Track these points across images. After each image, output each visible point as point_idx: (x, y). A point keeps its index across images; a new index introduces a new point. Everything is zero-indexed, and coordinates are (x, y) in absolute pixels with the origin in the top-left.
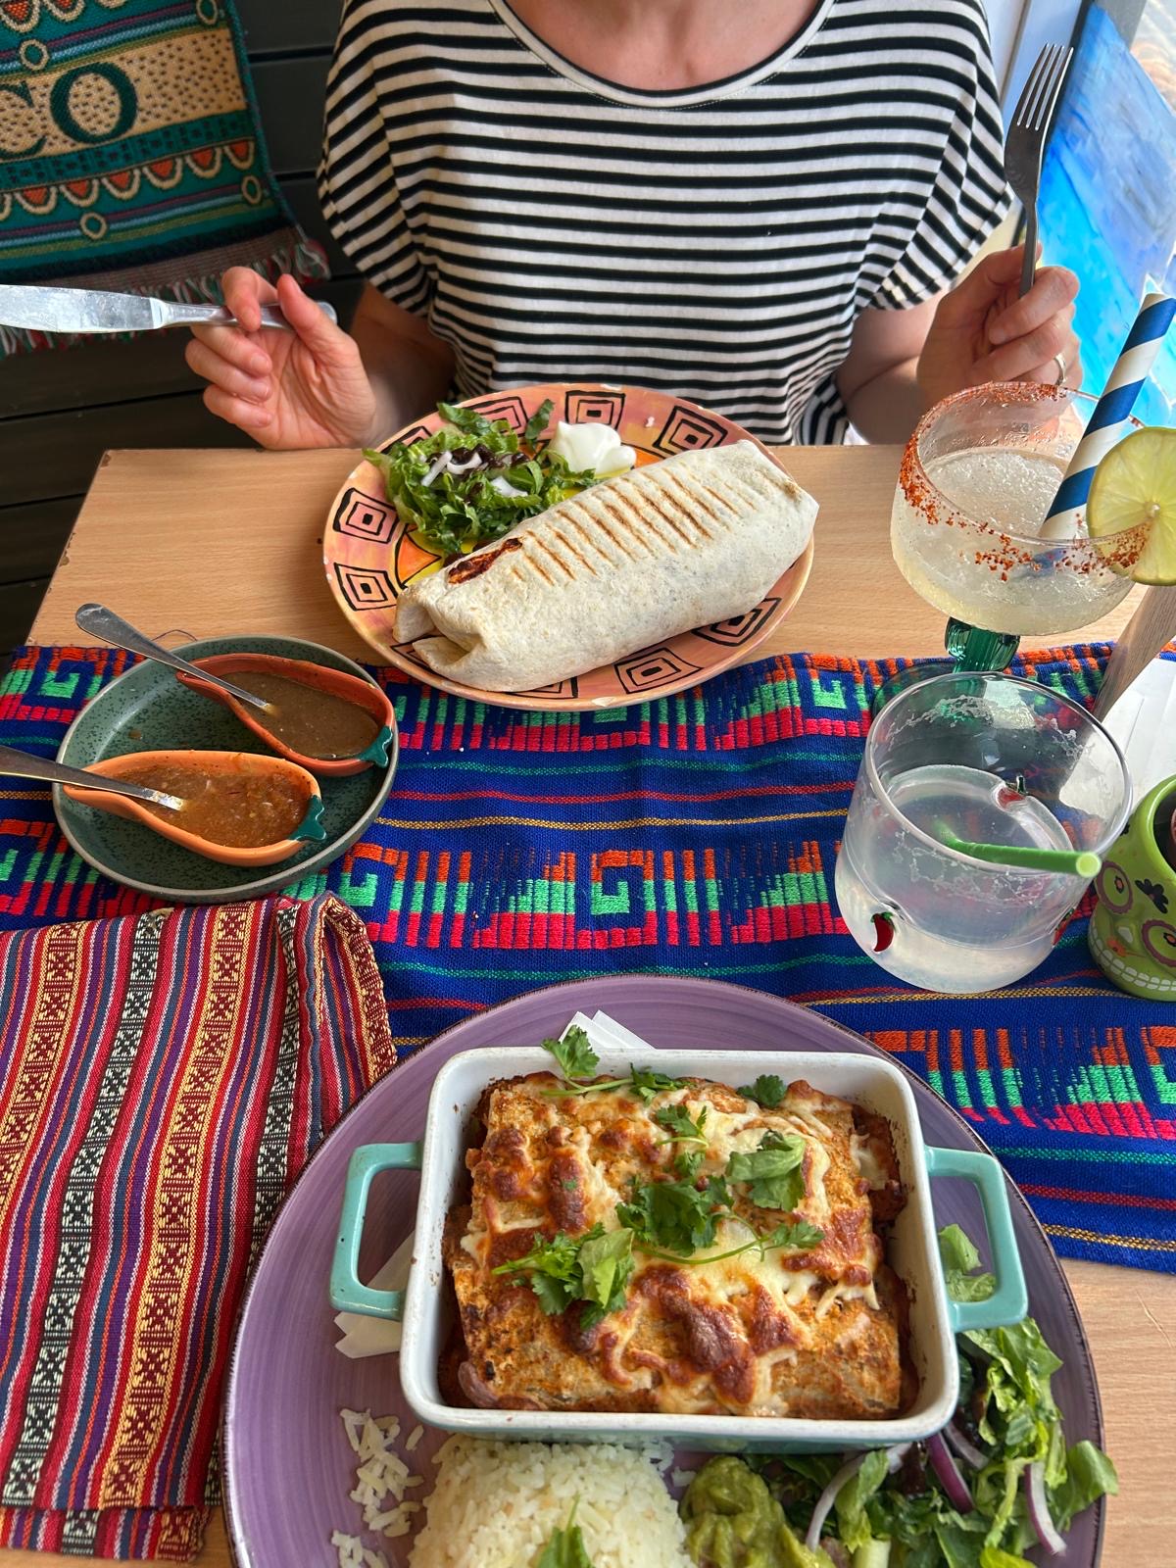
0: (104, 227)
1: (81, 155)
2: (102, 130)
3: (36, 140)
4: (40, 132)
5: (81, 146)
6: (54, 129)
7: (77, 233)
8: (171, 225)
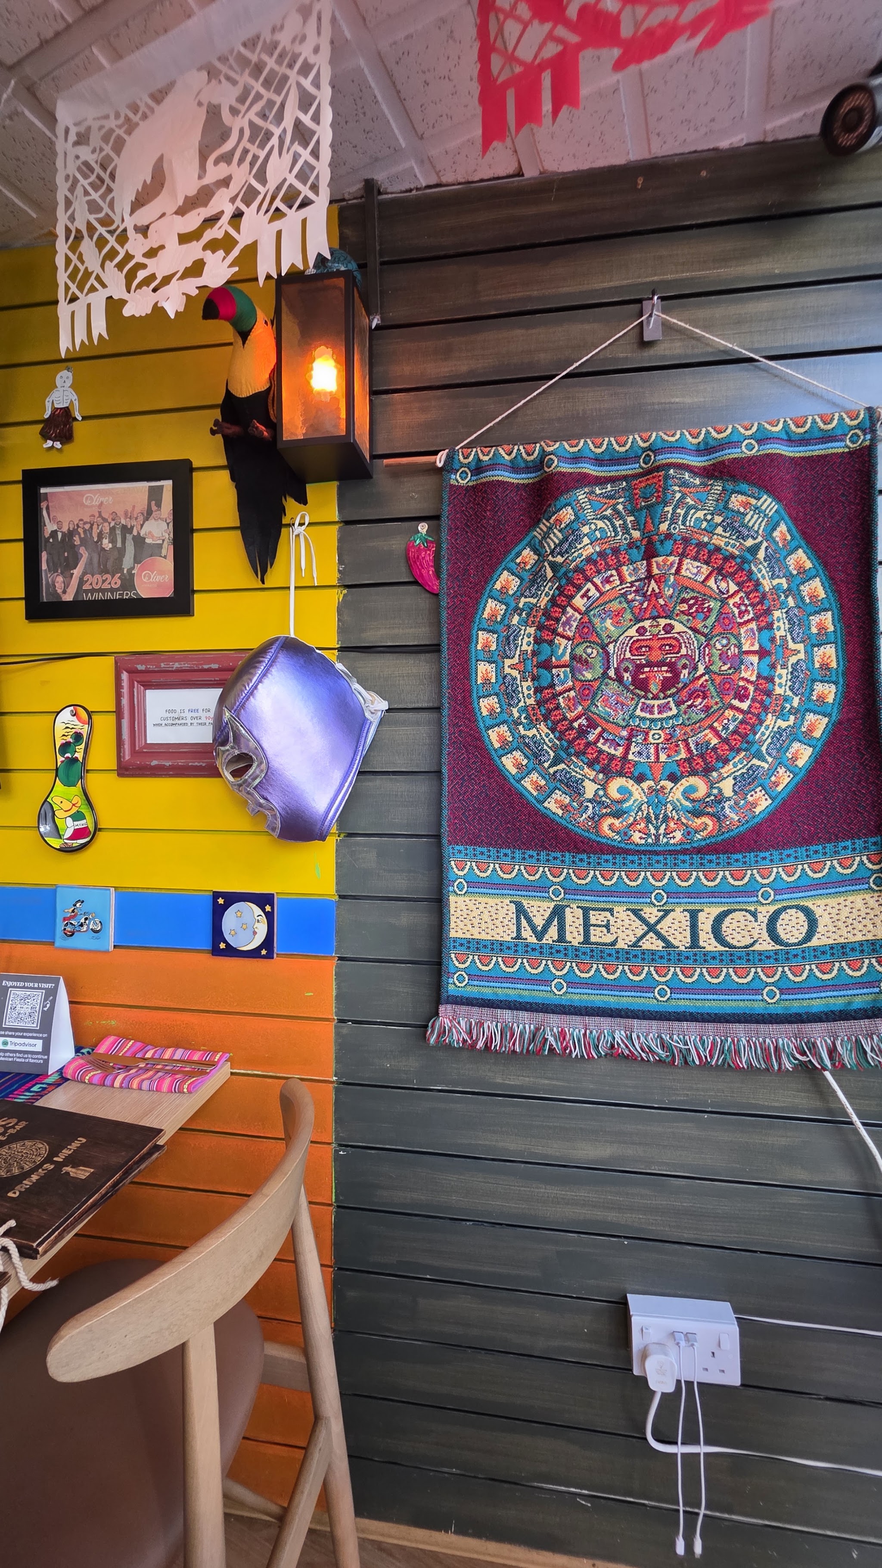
0: (778, 996)
1: (776, 953)
2: (793, 940)
3: (752, 940)
4: (756, 937)
5: (778, 947)
6: (765, 935)
7: (760, 997)
8: (824, 1001)
